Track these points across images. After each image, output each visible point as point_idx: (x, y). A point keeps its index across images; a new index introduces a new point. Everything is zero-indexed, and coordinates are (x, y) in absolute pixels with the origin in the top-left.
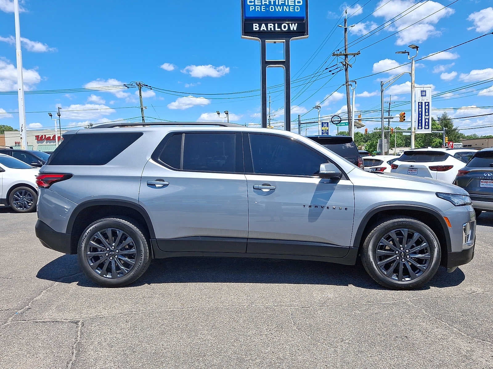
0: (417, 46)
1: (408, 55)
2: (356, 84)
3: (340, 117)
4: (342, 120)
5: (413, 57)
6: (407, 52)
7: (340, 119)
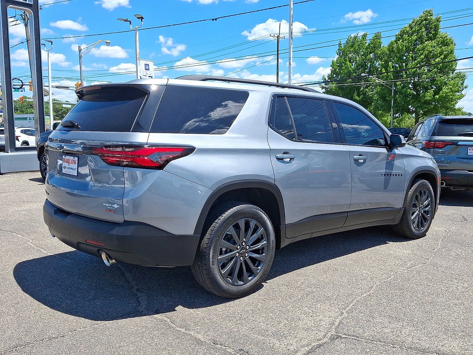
0: (142, 17)
1: (130, 24)
2: (52, 44)
3: (21, 81)
4: (24, 85)
5: (136, 27)
6: (129, 21)
7: (21, 84)
